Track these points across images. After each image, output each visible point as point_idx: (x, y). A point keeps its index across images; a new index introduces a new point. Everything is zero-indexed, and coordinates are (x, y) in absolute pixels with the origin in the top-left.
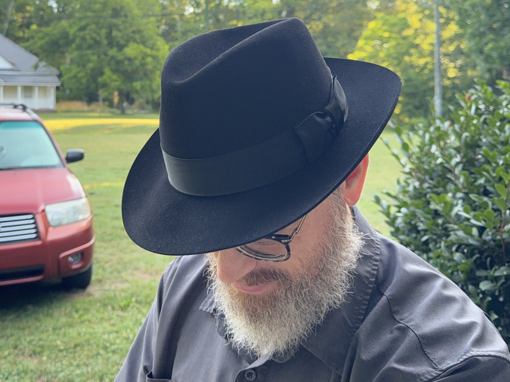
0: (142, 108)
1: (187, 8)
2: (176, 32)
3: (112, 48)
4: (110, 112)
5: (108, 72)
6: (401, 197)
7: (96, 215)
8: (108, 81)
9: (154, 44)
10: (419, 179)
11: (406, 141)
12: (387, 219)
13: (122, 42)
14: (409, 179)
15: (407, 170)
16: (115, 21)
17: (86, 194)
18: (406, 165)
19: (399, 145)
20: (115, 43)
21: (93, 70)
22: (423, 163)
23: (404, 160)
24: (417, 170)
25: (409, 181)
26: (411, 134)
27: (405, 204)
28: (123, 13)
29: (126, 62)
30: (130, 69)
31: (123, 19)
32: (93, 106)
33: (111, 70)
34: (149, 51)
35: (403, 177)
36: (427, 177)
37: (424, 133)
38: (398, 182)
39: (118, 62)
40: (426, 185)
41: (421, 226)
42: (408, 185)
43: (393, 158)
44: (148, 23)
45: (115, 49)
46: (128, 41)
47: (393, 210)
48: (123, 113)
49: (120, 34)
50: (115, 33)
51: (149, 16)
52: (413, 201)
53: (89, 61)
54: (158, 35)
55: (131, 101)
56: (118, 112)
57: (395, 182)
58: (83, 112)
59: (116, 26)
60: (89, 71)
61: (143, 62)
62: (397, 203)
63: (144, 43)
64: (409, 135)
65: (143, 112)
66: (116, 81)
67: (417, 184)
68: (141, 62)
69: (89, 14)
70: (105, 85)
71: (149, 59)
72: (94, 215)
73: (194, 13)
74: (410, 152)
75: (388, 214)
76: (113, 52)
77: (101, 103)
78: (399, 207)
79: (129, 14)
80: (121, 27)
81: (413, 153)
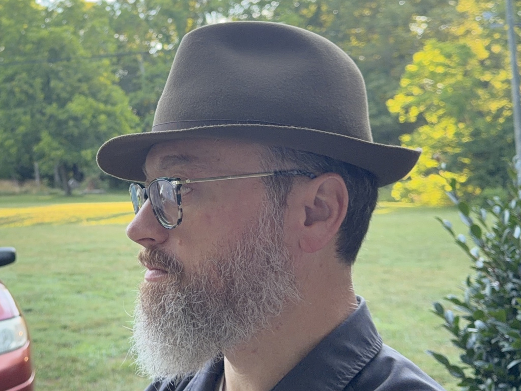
0: (94, 186)
1: (152, 44)
2: (138, 78)
3: (50, 104)
4: (51, 194)
5: (46, 137)
6: (473, 303)
7: (35, 341)
8: (47, 150)
9: (109, 96)
10: (498, 278)
11: (477, 222)
12: (455, 338)
13: (64, 95)
14: (485, 277)
15: (480, 264)
16: (53, 66)
17: (19, 311)
18: (479, 256)
19: (467, 229)
20: (54, 97)
21: (25, 135)
22: (503, 253)
23: (475, 250)
24: (494, 265)
25: (484, 280)
26: (483, 211)
27: (479, 315)
28: (64, 55)
29: (71, 123)
30: (76, 132)
31: (65, 63)
32: (27, 186)
33: (51, 134)
34: (102, 106)
35: (474, 276)
36: (511, 275)
37: (502, 210)
38: (469, 282)
39: (60, 124)
40: (509, 286)
41: (506, 347)
42: (483, 286)
43: (459, 249)
44: (99, 67)
45: (55, 105)
46: (72, 94)
47: (463, 324)
48: (69, 195)
49: (61, 85)
50: (53, 83)
51: (100, 57)
52: (492, 310)
53: (19, 123)
54: (114, 83)
55: (80, 177)
56: (63, 193)
57: (464, 283)
58: (13, 194)
59: (56, 74)
60: (20, 137)
61: (94, 121)
62: (468, 314)
63: (94, 95)
64: (480, 214)
65: (97, 191)
66: (57, 149)
67: (496, 284)
68: (91, 122)
69: (18, 58)
70: (42, 156)
71: (103, 117)
72: (32, 341)
73: (163, 50)
74: (483, 238)
75: (455, 330)
76: (52, 109)
77: (37, 181)
78: (471, 319)
79: (72, 56)
80: (62, 75)
81: (488, 240)
